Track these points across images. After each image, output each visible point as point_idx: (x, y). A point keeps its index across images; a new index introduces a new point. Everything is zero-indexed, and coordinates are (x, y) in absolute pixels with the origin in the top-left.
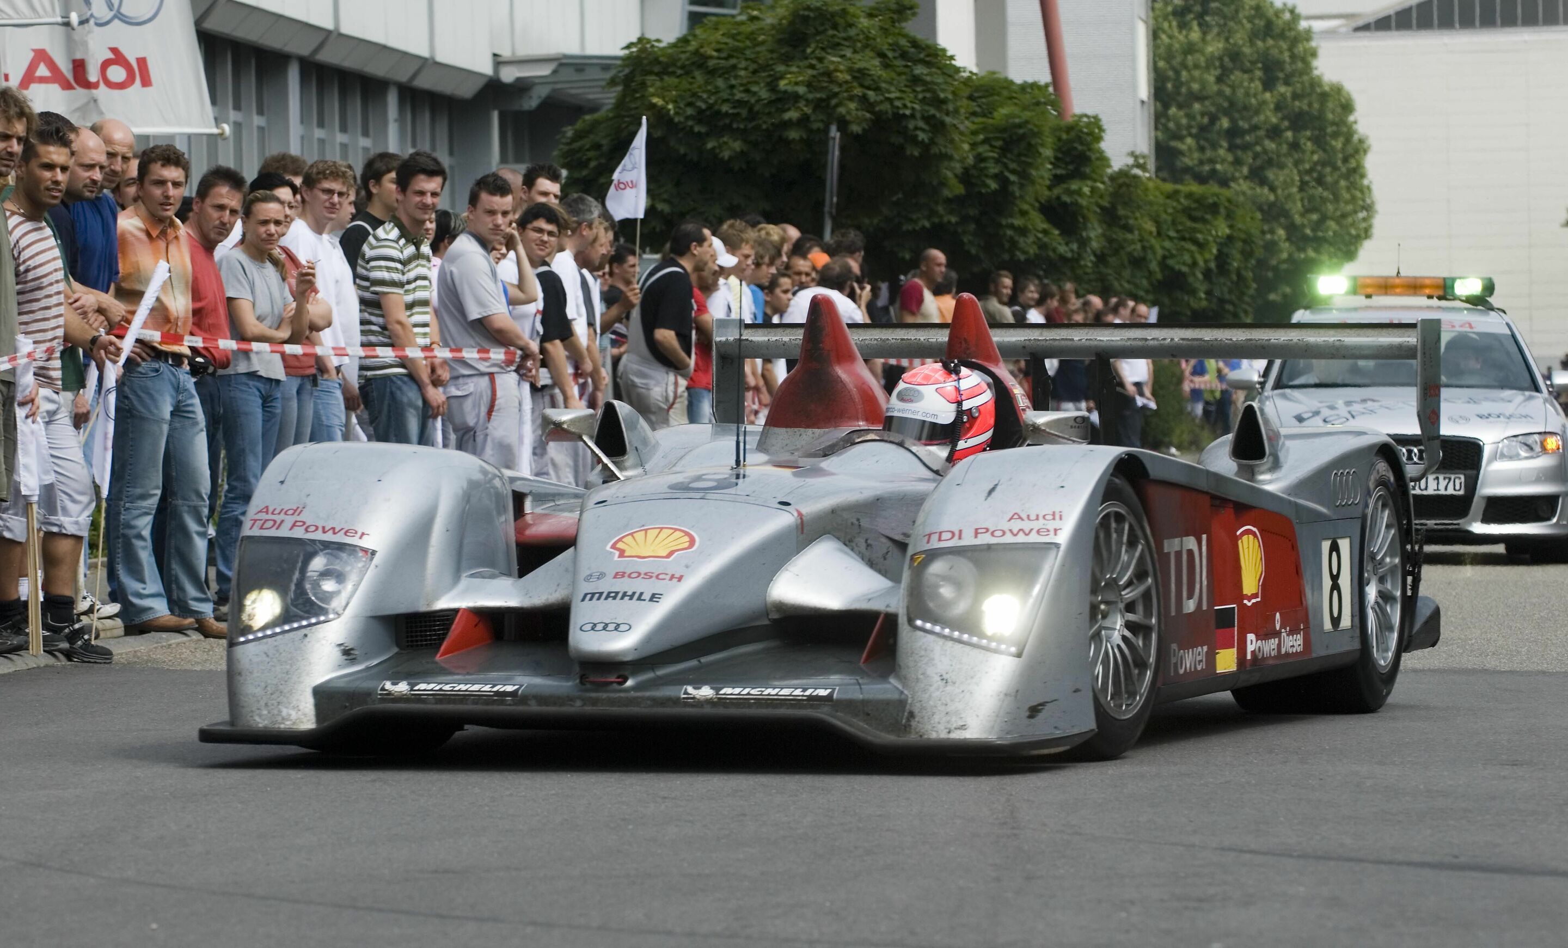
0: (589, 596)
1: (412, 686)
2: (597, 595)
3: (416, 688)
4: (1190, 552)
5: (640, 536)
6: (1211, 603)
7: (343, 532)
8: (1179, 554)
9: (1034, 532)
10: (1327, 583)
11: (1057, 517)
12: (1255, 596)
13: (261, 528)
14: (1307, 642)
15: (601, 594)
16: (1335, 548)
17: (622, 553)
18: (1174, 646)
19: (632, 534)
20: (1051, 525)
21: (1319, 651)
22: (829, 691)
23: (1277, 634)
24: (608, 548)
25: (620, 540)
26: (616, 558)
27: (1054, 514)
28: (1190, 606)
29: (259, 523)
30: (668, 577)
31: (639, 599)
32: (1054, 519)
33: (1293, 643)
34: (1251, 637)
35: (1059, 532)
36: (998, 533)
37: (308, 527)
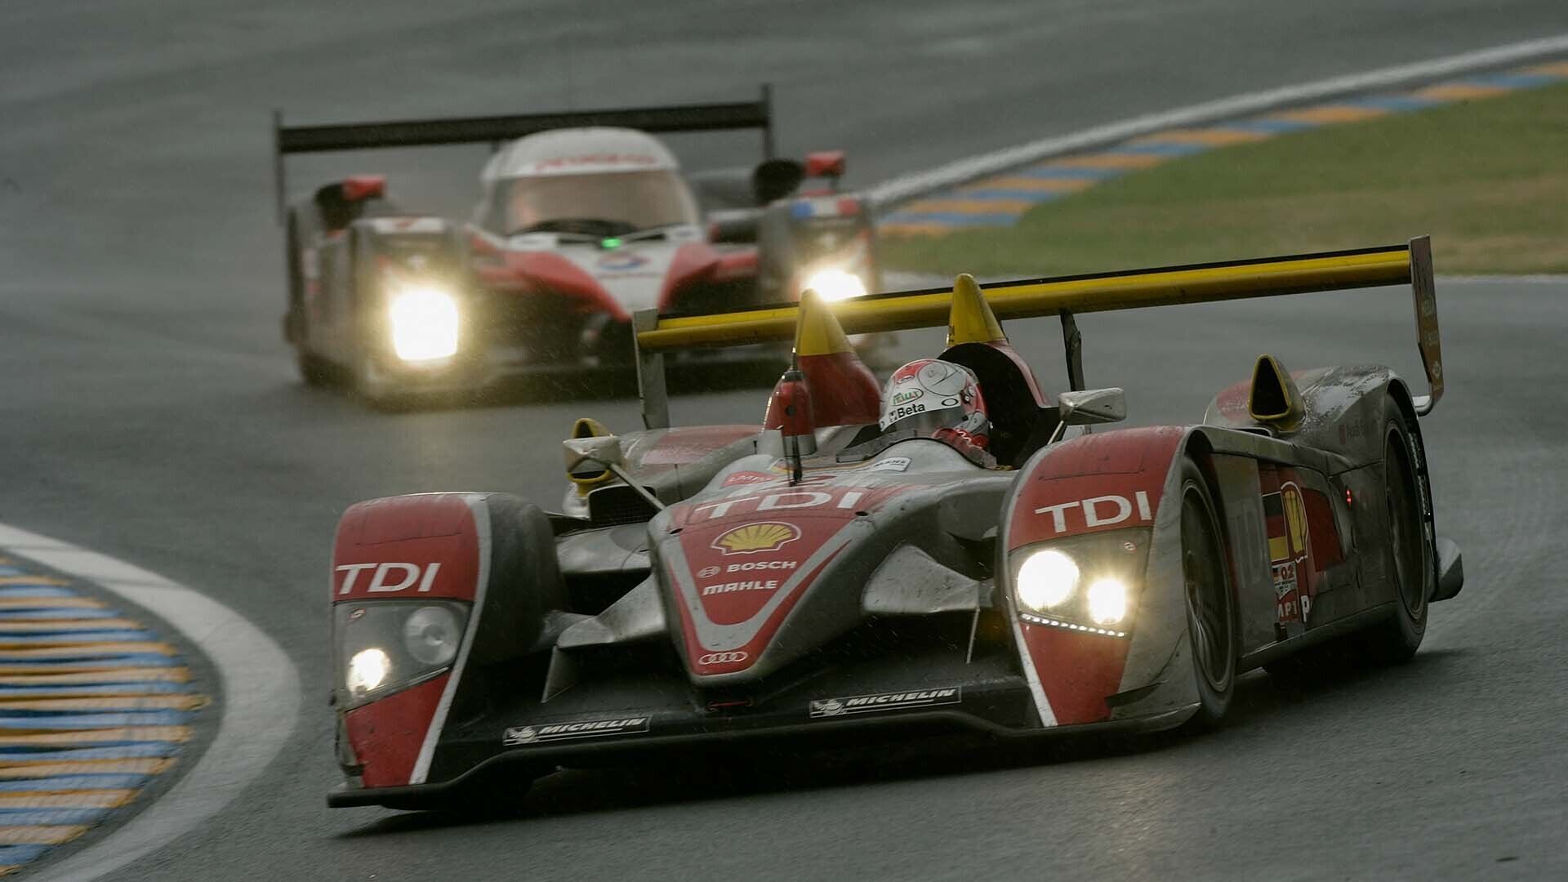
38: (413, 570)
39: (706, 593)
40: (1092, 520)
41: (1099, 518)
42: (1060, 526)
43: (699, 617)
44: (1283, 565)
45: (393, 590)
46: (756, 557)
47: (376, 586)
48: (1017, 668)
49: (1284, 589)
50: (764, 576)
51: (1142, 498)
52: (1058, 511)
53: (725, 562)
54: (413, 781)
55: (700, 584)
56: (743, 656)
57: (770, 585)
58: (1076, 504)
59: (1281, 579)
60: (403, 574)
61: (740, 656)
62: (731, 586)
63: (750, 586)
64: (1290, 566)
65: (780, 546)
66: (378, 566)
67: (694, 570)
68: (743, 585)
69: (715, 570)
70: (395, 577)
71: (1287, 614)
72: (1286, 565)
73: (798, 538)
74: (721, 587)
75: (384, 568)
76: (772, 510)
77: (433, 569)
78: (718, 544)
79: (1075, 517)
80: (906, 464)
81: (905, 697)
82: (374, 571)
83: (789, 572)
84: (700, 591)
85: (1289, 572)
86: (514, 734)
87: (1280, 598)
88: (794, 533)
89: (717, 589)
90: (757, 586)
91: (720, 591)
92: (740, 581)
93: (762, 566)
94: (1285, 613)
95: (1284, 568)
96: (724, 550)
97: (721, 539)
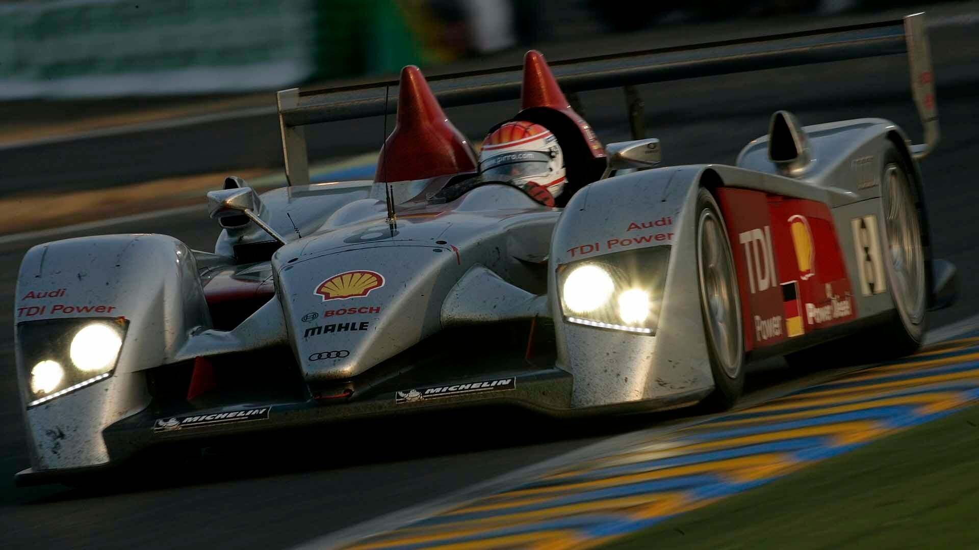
0: (310, 332)
1: (180, 420)
2: (317, 330)
3: (185, 421)
4: (758, 241)
5: (337, 281)
6: (779, 281)
7: (94, 309)
8: (751, 243)
9: (653, 238)
10: (861, 255)
11: (667, 222)
12: (808, 272)
13: (28, 315)
14: (853, 308)
15: (320, 328)
16: (863, 225)
17: (327, 296)
18: (757, 318)
19: (330, 280)
20: (663, 230)
21: (863, 314)
22: (509, 381)
23: (828, 302)
24: (315, 293)
25: (323, 286)
26: (324, 300)
27: (663, 220)
28: (764, 285)
29: (26, 311)
30: (368, 310)
31: (353, 328)
32: (664, 224)
33: (842, 309)
34: (810, 306)
35: (672, 236)
36: (626, 243)
37: (65, 309)
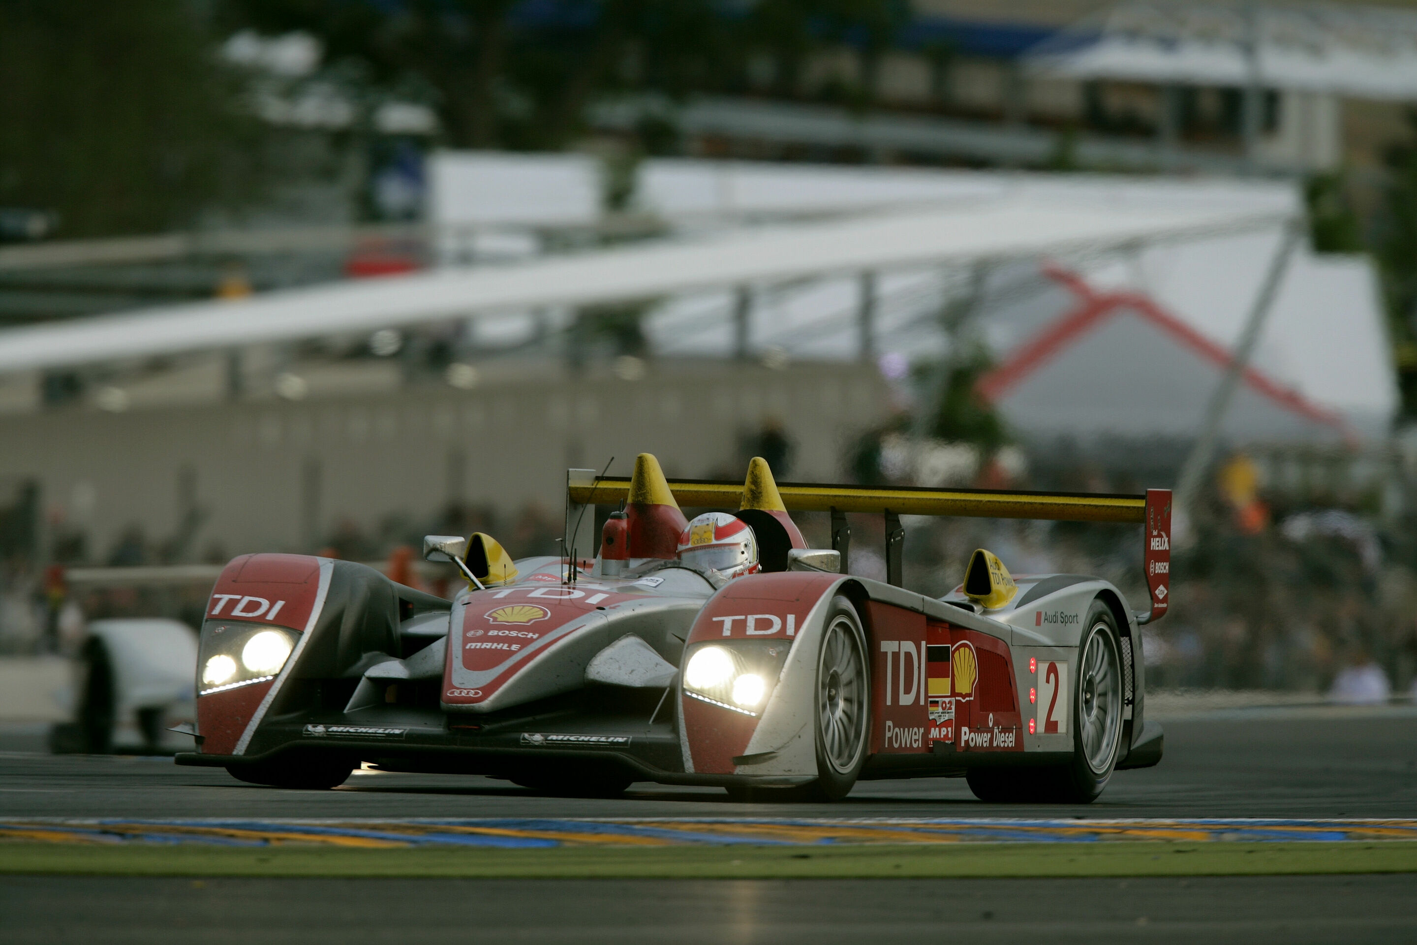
38: (265, 603)
39: (468, 647)
40: (751, 631)
41: (756, 629)
42: (727, 632)
43: (457, 663)
44: (944, 699)
45: (247, 616)
46: (511, 628)
47: (237, 612)
48: (675, 730)
49: (942, 717)
50: (510, 641)
51: (791, 619)
52: (728, 621)
53: (487, 627)
54: (235, 753)
55: (466, 640)
56: (479, 693)
57: (514, 647)
58: (743, 617)
59: (940, 709)
60: (259, 605)
61: (476, 693)
62: (487, 645)
63: (499, 647)
64: (950, 702)
65: (532, 622)
66: (242, 598)
67: (466, 630)
68: (495, 645)
69: (480, 632)
70: (252, 606)
71: (942, 736)
72: (947, 700)
73: (546, 618)
74: (479, 644)
75: (247, 599)
76: (540, 598)
77: (280, 604)
78: (490, 616)
79: (740, 627)
80: (658, 583)
81: (590, 738)
82: (238, 601)
83: (532, 640)
84: (465, 644)
85: (948, 705)
86: (310, 728)
87: (938, 724)
88: (545, 614)
89: (477, 645)
90: (505, 647)
91: (478, 647)
92: (493, 642)
93: (514, 634)
94: (940, 735)
95: (944, 702)
96: (491, 619)
97: (494, 612)
